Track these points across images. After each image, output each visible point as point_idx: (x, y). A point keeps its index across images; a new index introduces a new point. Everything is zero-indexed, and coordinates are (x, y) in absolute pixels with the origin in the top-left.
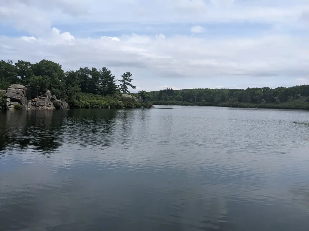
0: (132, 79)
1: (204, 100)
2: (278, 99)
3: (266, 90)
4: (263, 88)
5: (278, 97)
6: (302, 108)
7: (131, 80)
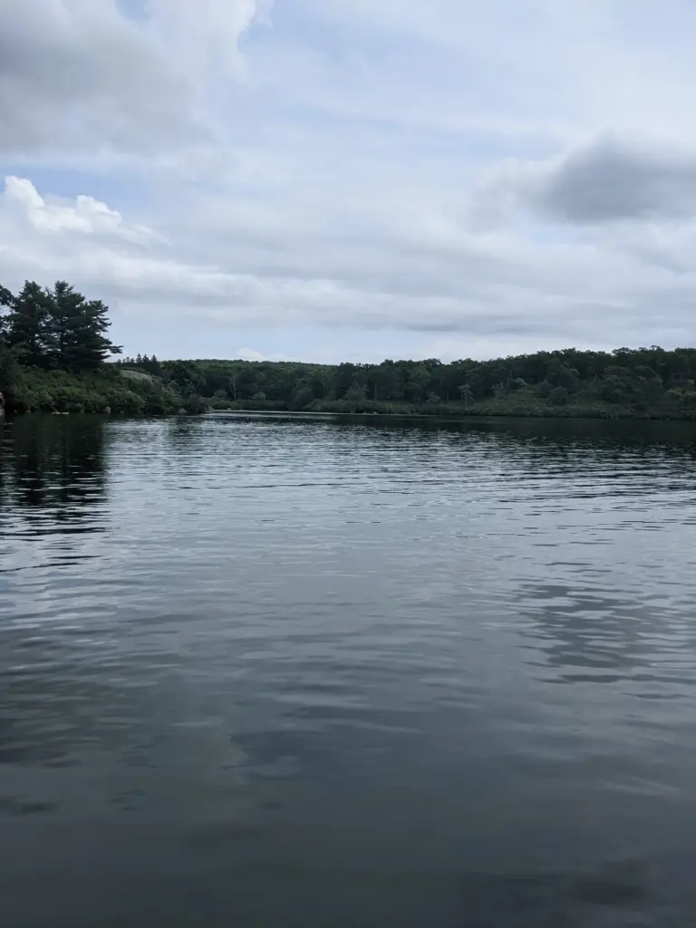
0: (110, 324)
1: (263, 395)
2: (470, 392)
3: (432, 365)
4: (425, 361)
5: (467, 386)
6: (528, 413)
7: (106, 325)
